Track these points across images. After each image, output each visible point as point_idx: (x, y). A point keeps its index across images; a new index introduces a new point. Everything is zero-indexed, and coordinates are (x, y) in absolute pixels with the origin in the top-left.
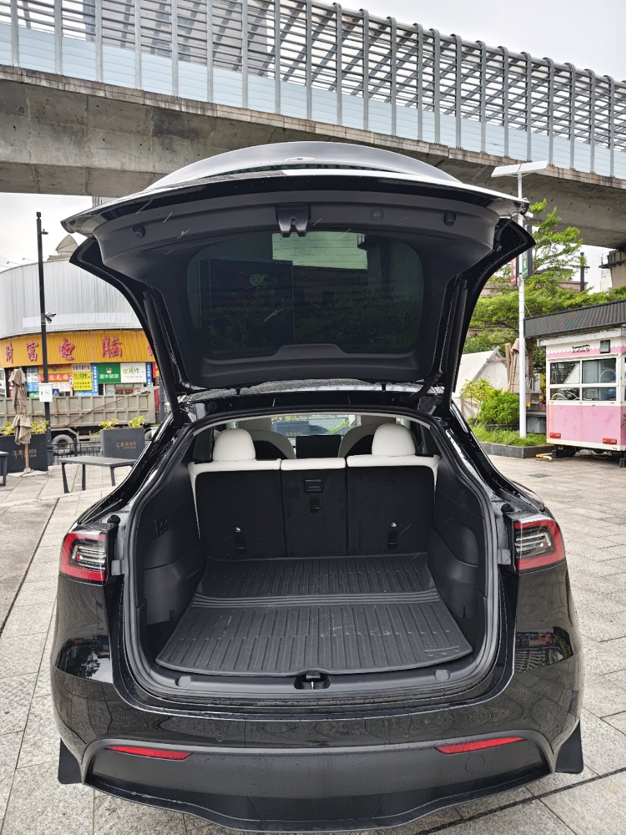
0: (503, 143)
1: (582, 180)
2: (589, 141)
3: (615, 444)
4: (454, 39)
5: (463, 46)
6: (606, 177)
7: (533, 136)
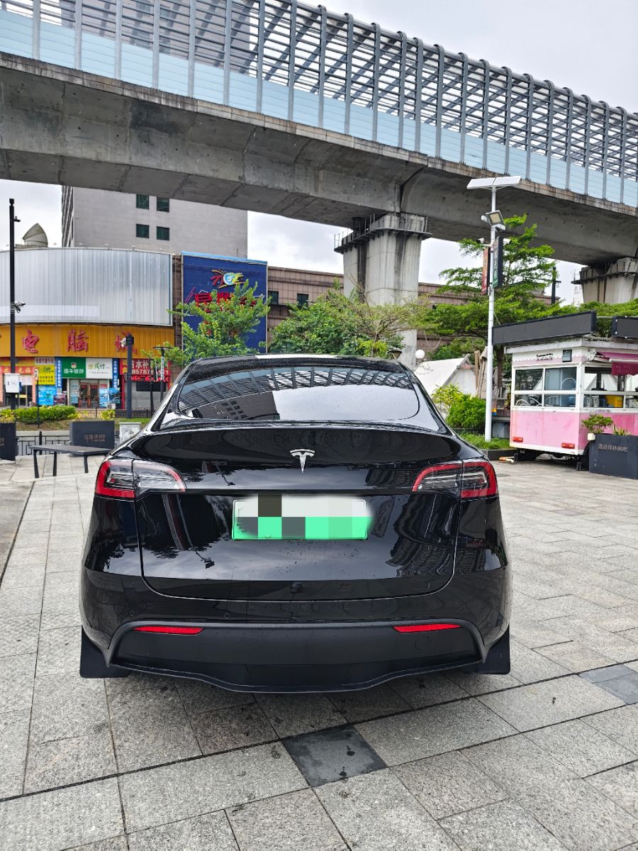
0: (481, 154)
1: (557, 196)
2: (565, 159)
3: (573, 448)
4: (437, 50)
5: (446, 56)
6: (580, 195)
7: (512, 150)
